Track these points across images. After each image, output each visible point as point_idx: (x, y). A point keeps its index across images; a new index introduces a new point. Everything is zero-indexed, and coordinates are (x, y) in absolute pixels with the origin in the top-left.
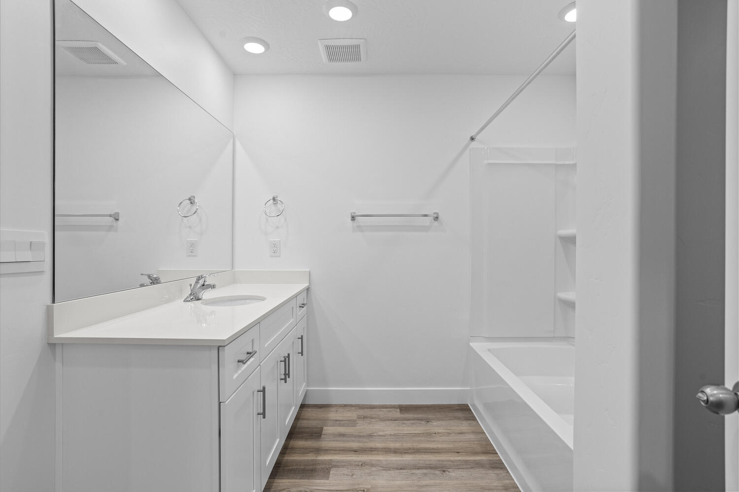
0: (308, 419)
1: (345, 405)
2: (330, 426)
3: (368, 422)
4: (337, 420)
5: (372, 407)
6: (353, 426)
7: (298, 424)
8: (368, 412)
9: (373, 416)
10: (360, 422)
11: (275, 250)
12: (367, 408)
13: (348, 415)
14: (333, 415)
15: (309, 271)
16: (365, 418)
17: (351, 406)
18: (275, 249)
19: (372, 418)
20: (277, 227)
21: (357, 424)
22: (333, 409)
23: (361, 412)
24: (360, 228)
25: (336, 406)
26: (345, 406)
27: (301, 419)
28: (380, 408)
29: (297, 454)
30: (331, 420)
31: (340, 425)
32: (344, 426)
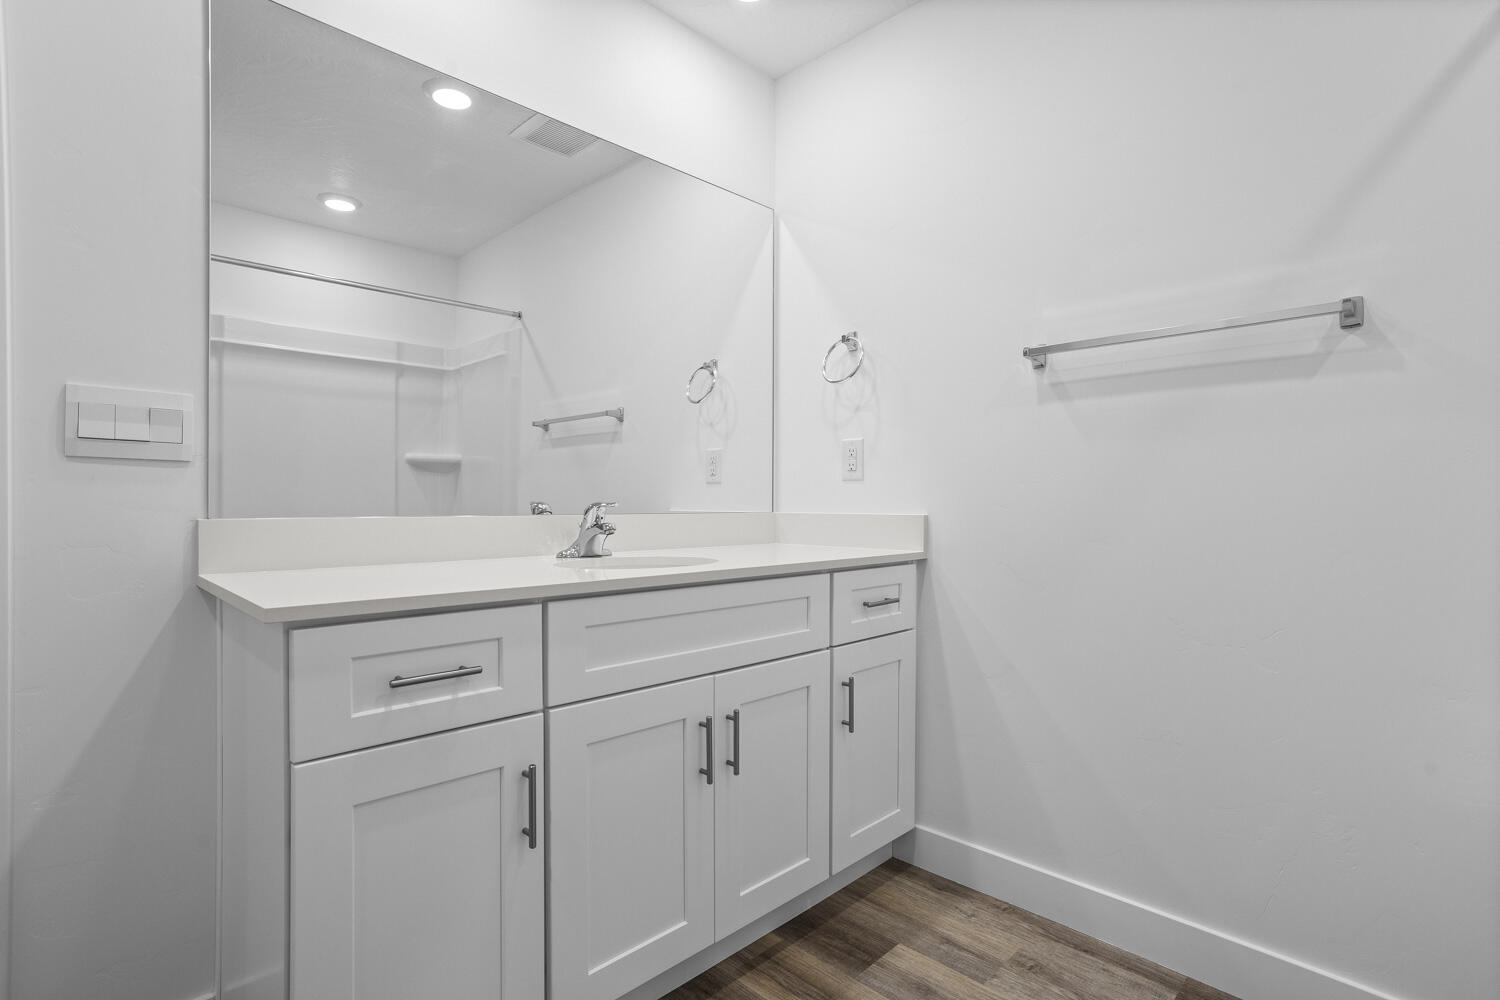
0: (882, 907)
1: (1011, 906)
2: (919, 949)
3: (1035, 986)
4: (948, 941)
5: (1086, 946)
6: (975, 978)
7: (849, 910)
8: (1059, 957)
9: (1066, 976)
10: (1009, 976)
11: (854, 463)
12: (1068, 943)
13: (994, 940)
14: (953, 923)
15: (926, 519)
16: (1035, 968)
17: (1027, 917)
18: (853, 461)
19: (1057, 981)
20: (858, 409)
21: (995, 976)
22: (966, 906)
23: (1038, 948)
24: (1060, 391)
25: (983, 898)
26: (1011, 910)
27: (867, 900)
28: (1110, 961)
29: (773, 984)
30: (934, 933)
31: (944, 960)
32: (952, 966)
